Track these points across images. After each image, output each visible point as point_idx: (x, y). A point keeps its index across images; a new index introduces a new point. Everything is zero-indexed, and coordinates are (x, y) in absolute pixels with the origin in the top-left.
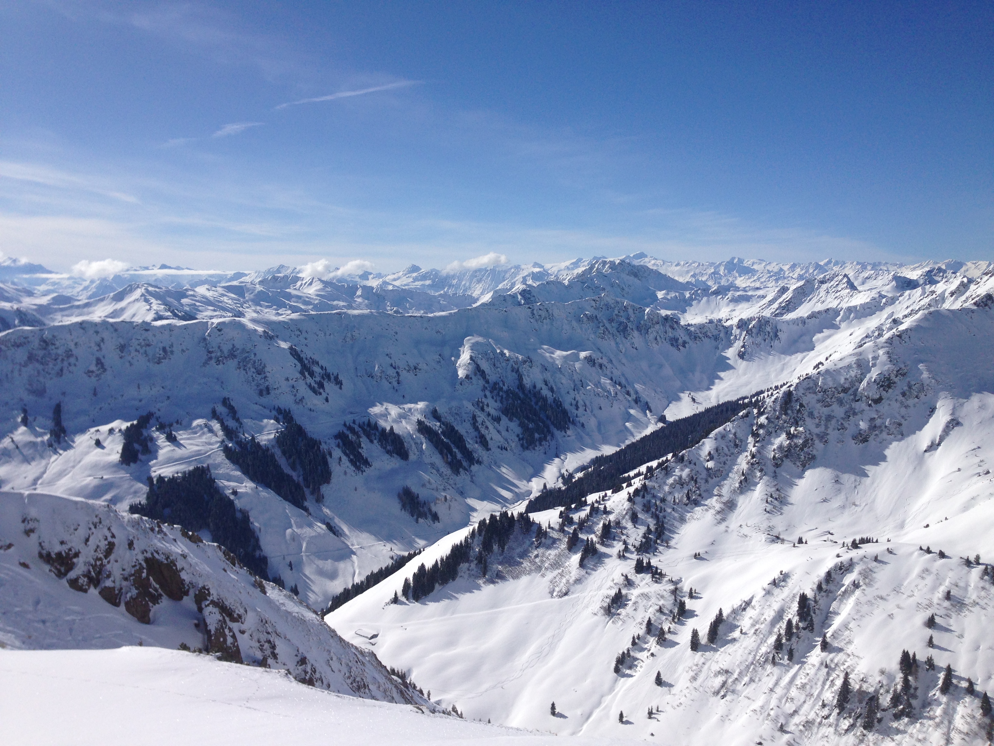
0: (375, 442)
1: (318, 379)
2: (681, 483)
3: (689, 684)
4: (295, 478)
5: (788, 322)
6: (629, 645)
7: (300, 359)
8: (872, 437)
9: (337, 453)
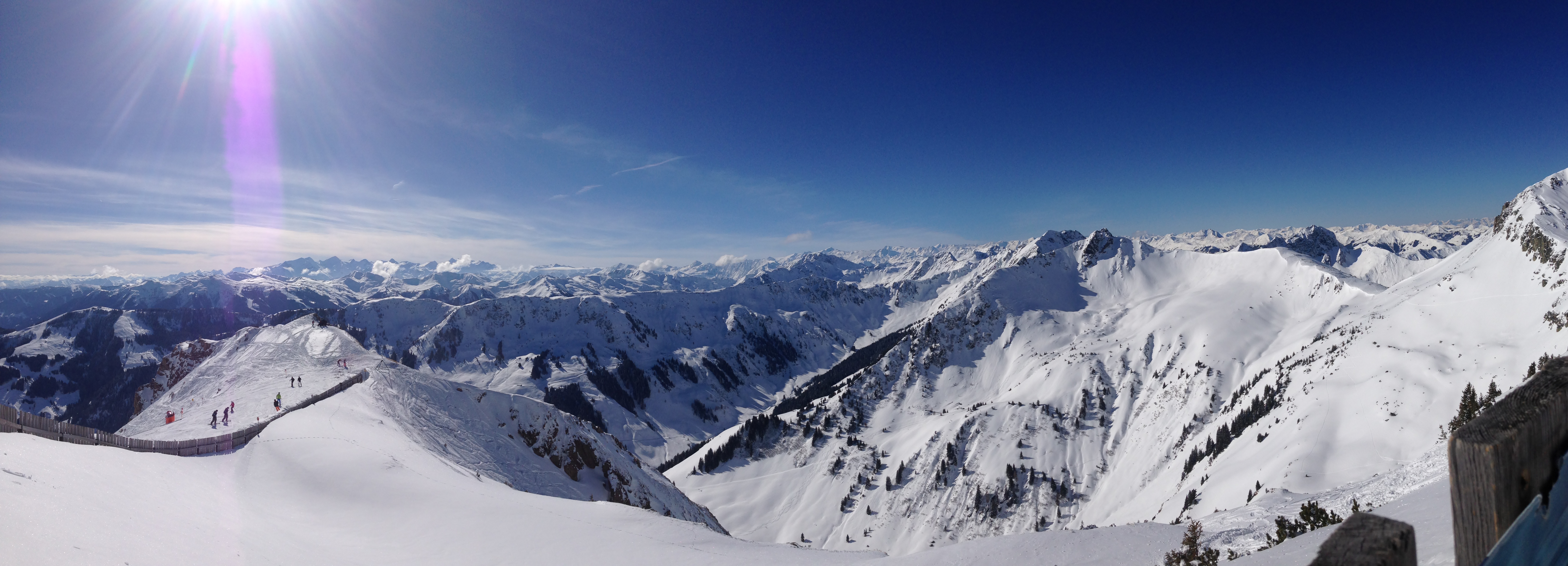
0: (677, 371)
1: (642, 333)
2: (870, 386)
3: (887, 512)
4: (628, 393)
5: (921, 283)
6: (849, 492)
7: (632, 320)
8: (977, 344)
9: (654, 378)
